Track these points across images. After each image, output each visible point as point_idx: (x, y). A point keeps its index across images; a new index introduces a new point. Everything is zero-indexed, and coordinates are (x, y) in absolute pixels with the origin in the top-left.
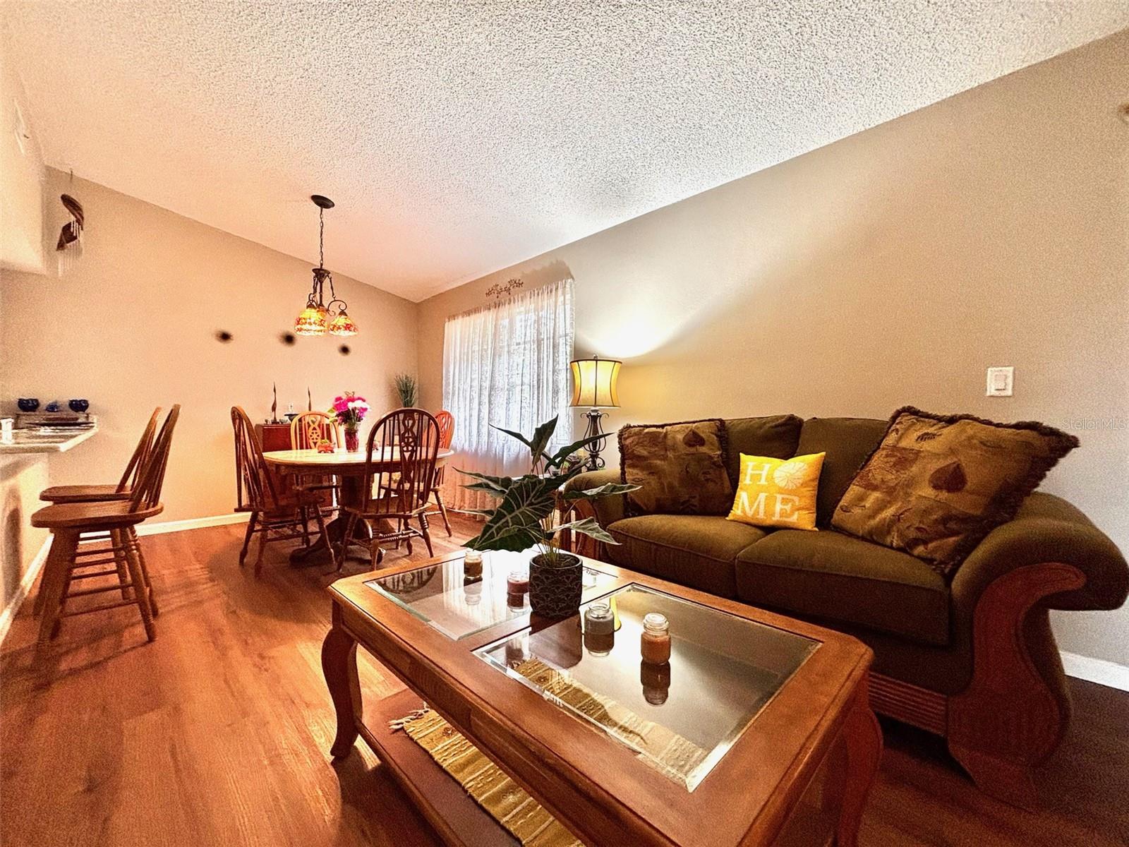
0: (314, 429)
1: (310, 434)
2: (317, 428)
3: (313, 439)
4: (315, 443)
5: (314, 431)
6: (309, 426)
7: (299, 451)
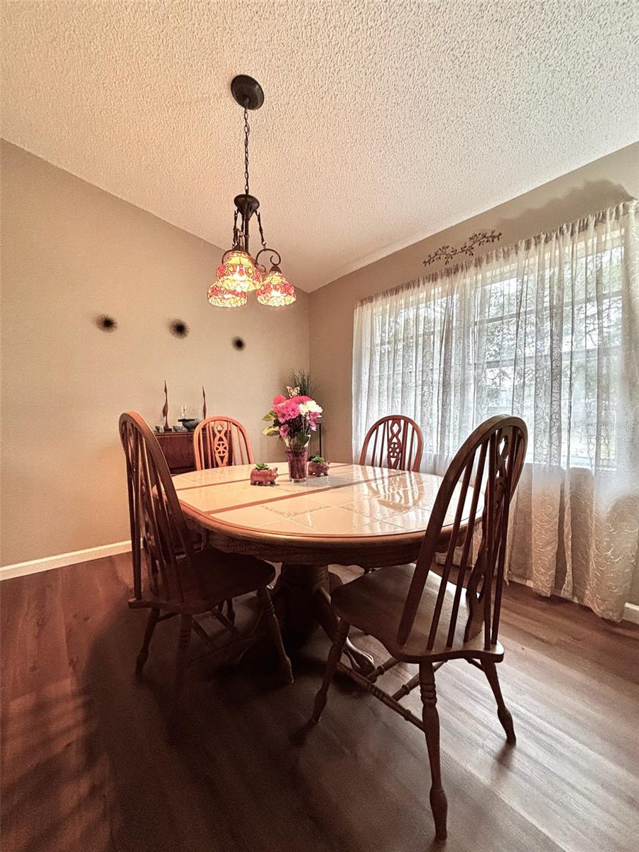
0: (221, 439)
1: (216, 446)
2: (224, 438)
3: (219, 453)
4: (222, 458)
5: (221, 442)
6: (214, 435)
7: (204, 470)
